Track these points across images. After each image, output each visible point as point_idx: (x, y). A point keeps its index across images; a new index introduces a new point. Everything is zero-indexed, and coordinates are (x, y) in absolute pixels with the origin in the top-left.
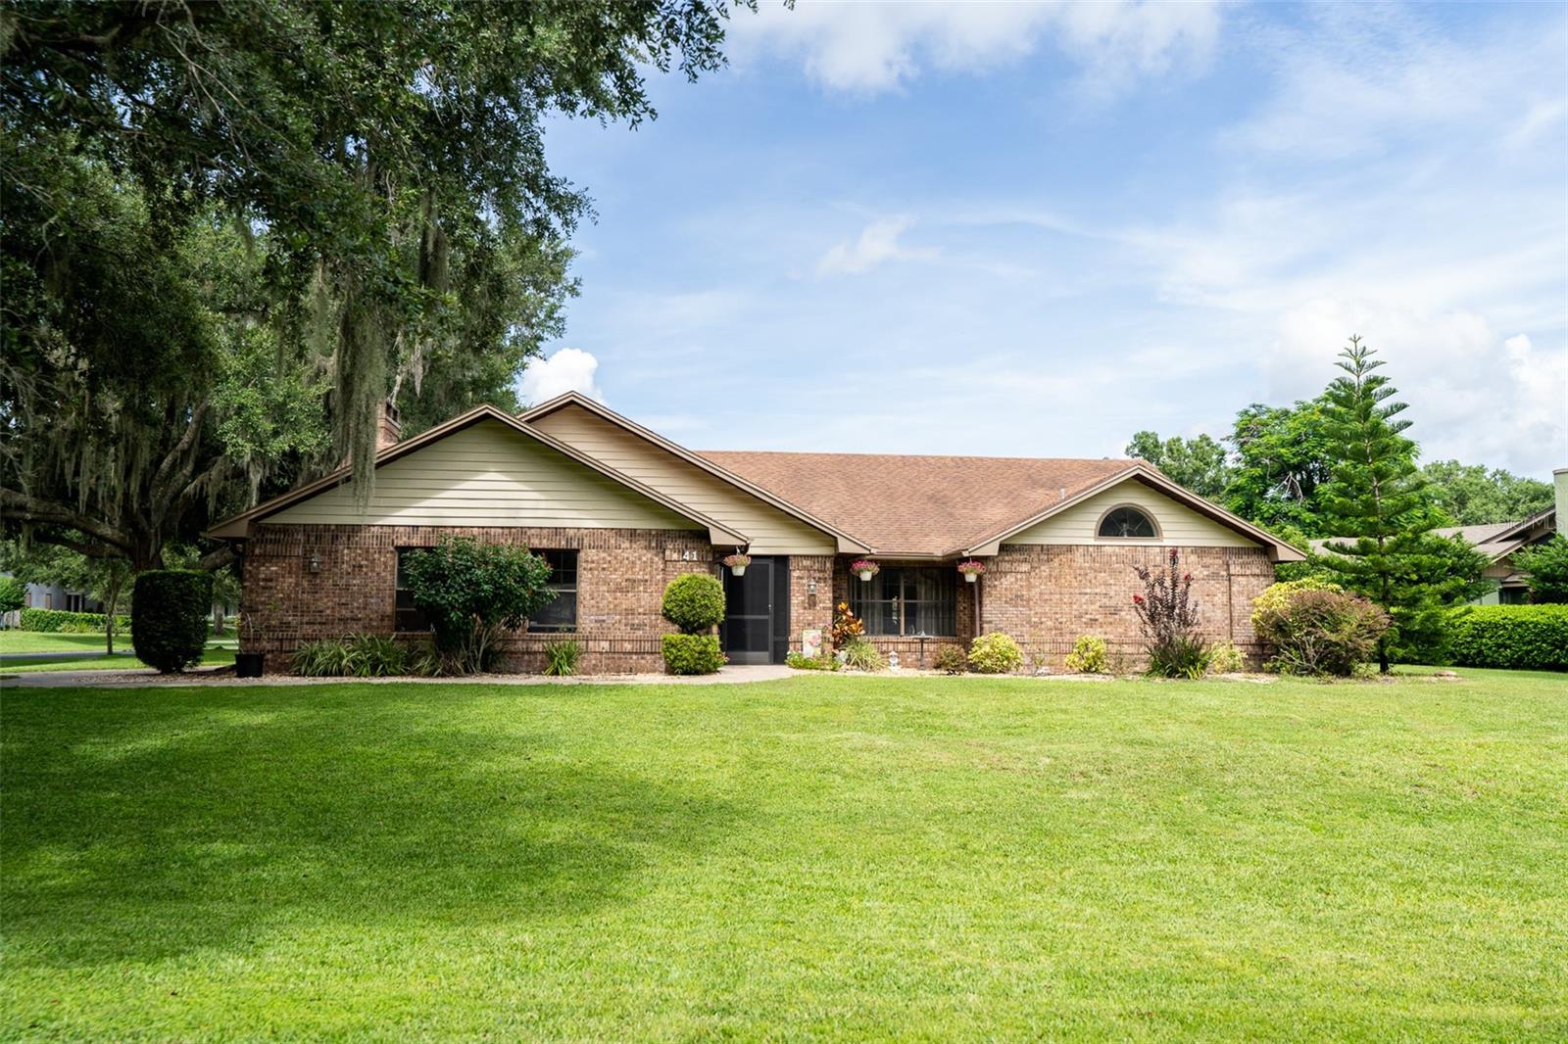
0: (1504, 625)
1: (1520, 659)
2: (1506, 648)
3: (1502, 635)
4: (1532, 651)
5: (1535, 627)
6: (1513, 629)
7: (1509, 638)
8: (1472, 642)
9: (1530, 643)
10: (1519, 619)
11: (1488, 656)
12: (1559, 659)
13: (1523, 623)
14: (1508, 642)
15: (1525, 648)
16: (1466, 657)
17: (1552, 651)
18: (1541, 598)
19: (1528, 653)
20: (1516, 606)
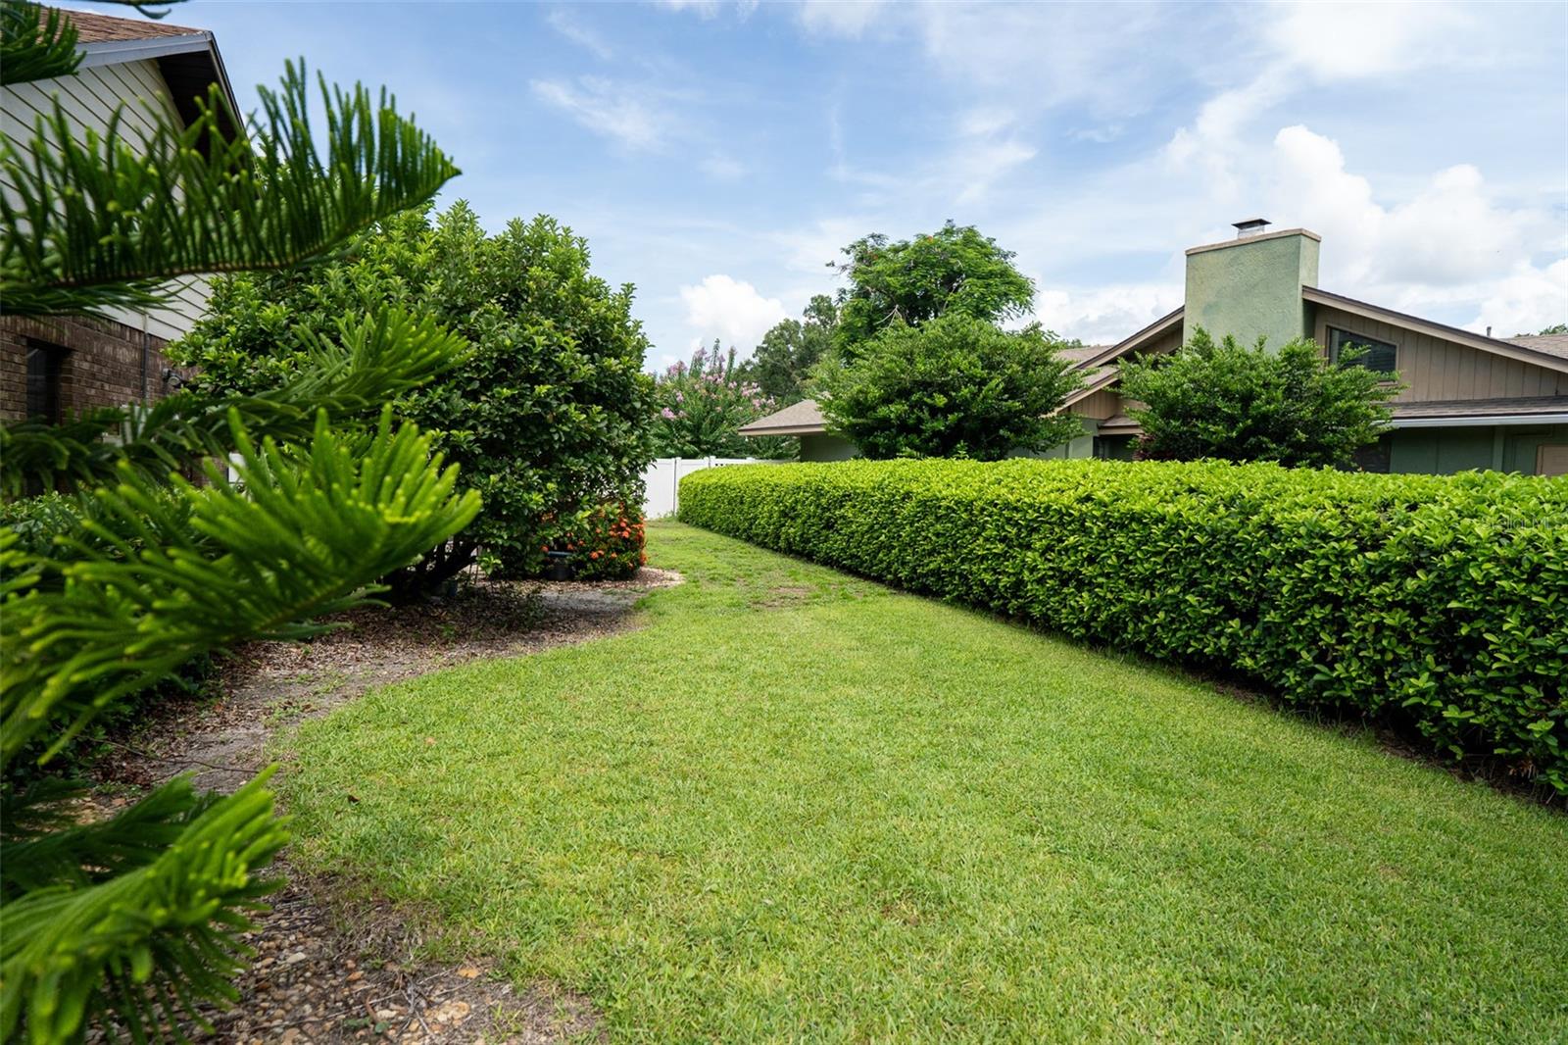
0: (1082, 520)
1: (1114, 626)
2: (1079, 589)
3: (1075, 547)
4: (1150, 609)
5: (1167, 536)
6: (1102, 536)
7: (1091, 560)
8: (1004, 556)
9: (1147, 583)
10: (1123, 506)
11: (1035, 599)
12: (1233, 652)
13: (1135, 517)
14: (1088, 571)
15: (1130, 596)
16: (990, 590)
17: (1212, 621)
18: (1167, 448)
19: (1139, 611)
20: (1119, 464)
